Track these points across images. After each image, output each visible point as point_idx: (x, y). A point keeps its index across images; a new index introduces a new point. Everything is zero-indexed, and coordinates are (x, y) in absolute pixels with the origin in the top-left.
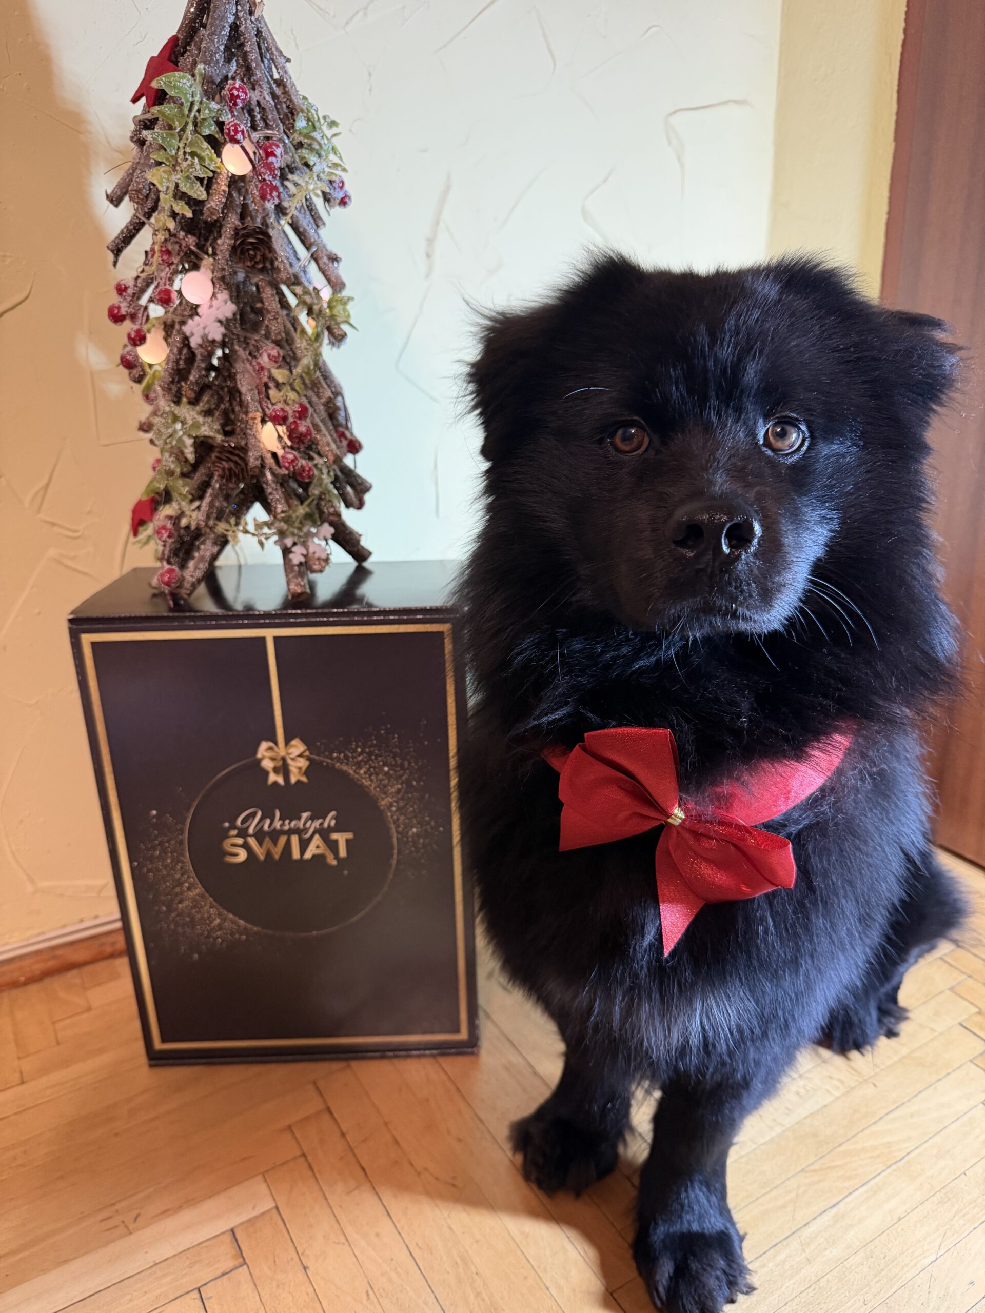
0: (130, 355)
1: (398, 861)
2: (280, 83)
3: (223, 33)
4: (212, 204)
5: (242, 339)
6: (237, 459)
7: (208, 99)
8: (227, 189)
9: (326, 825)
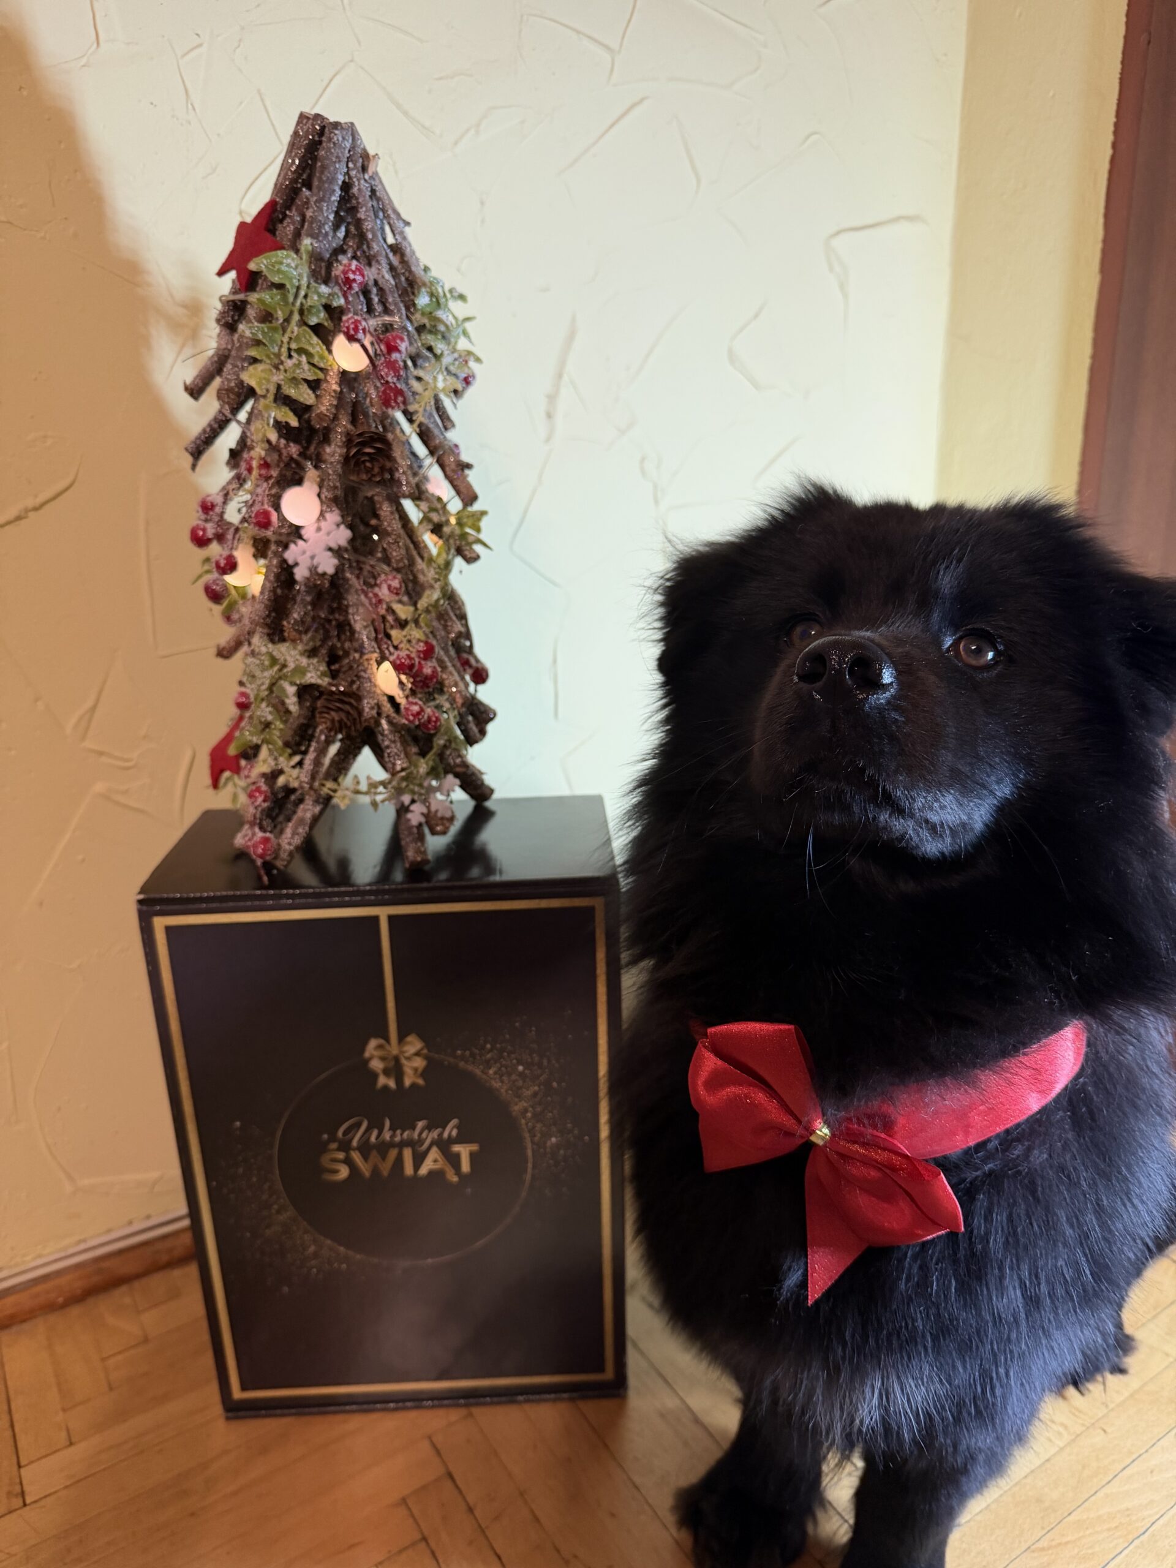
0: (217, 585)
1: (533, 1176)
2: (396, 249)
3: (333, 198)
4: (323, 409)
5: (354, 564)
6: (347, 708)
7: (316, 282)
8: (338, 389)
9: (446, 1135)
